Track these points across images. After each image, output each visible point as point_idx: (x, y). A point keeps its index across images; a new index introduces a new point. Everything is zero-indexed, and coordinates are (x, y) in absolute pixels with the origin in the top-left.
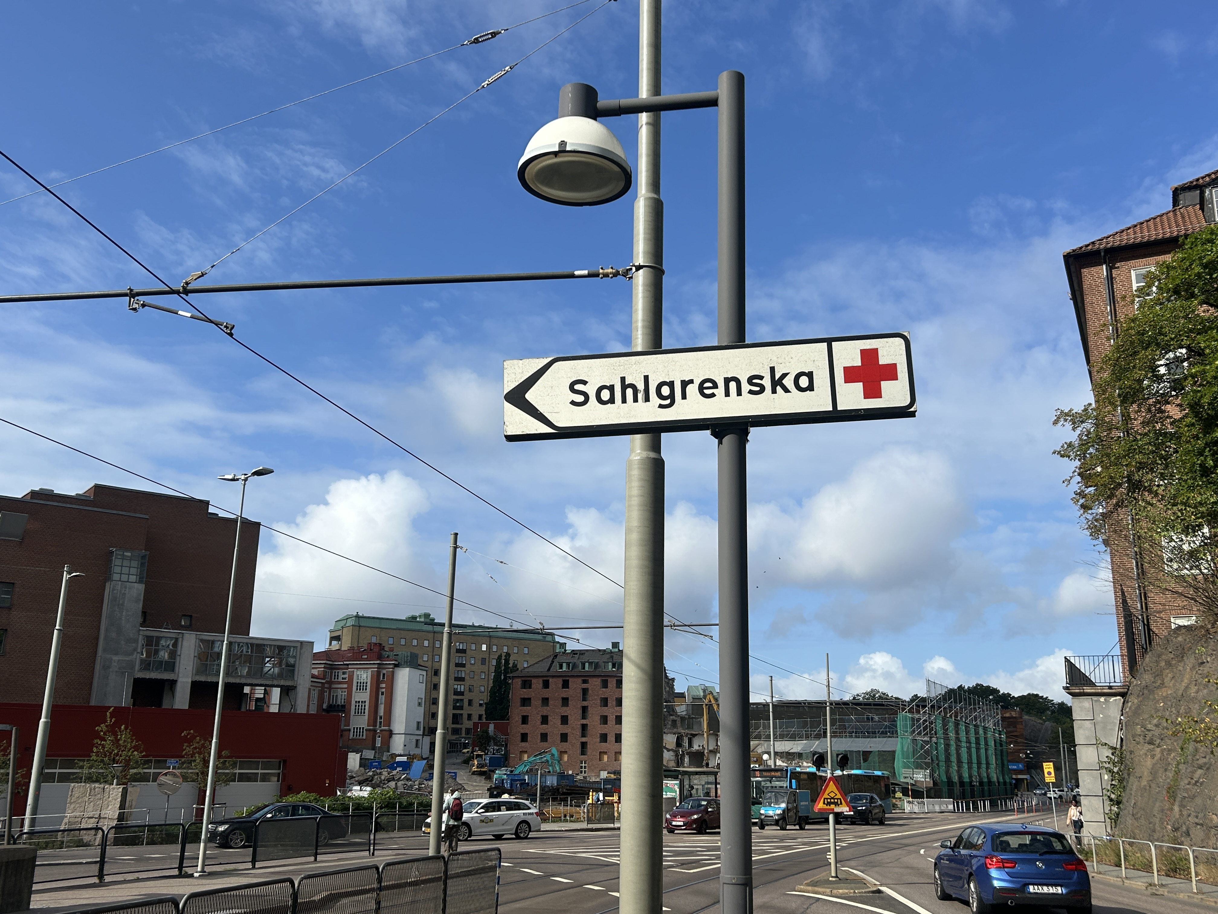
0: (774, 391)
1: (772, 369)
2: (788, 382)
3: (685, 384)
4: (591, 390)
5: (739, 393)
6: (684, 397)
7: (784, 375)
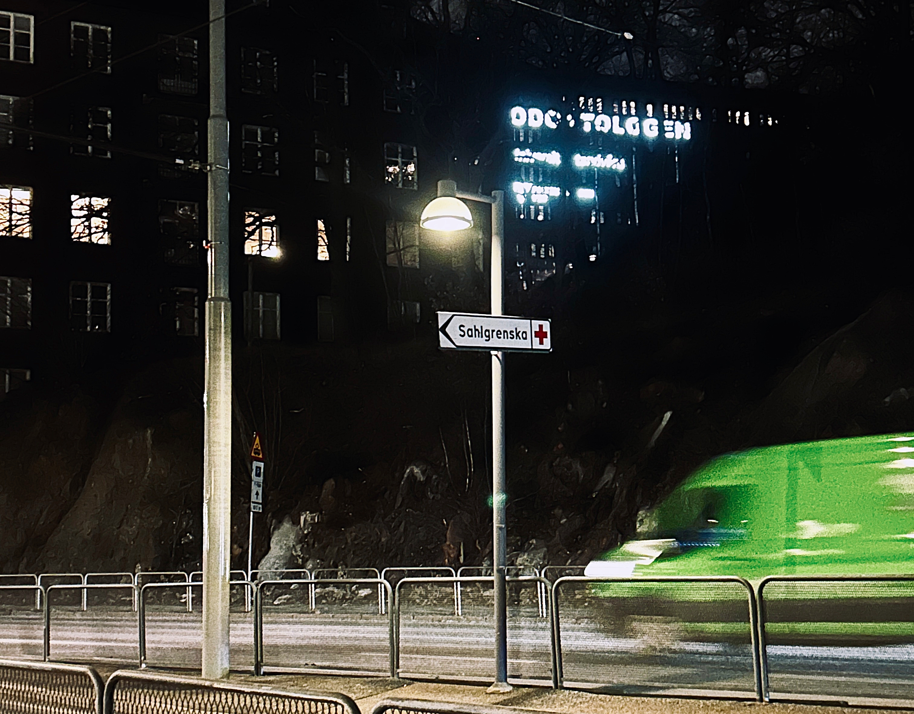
0: (517, 338)
1: (516, 329)
2: (520, 335)
3: (493, 331)
4: (465, 329)
5: (507, 338)
6: (492, 337)
7: (520, 332)
